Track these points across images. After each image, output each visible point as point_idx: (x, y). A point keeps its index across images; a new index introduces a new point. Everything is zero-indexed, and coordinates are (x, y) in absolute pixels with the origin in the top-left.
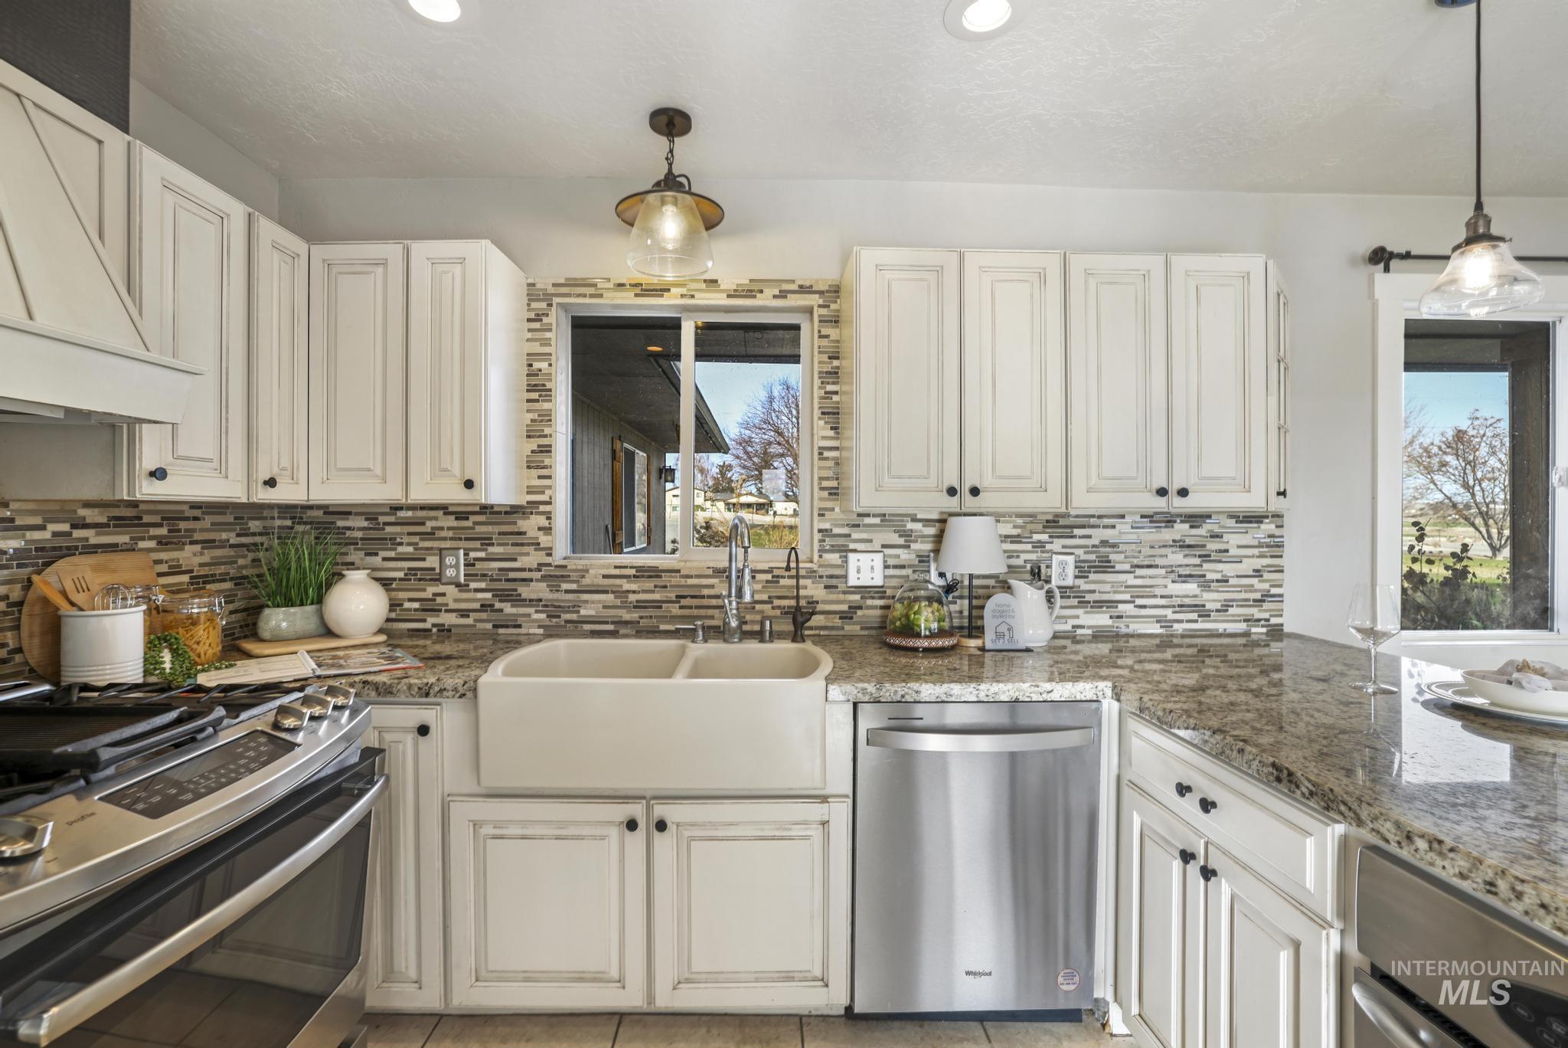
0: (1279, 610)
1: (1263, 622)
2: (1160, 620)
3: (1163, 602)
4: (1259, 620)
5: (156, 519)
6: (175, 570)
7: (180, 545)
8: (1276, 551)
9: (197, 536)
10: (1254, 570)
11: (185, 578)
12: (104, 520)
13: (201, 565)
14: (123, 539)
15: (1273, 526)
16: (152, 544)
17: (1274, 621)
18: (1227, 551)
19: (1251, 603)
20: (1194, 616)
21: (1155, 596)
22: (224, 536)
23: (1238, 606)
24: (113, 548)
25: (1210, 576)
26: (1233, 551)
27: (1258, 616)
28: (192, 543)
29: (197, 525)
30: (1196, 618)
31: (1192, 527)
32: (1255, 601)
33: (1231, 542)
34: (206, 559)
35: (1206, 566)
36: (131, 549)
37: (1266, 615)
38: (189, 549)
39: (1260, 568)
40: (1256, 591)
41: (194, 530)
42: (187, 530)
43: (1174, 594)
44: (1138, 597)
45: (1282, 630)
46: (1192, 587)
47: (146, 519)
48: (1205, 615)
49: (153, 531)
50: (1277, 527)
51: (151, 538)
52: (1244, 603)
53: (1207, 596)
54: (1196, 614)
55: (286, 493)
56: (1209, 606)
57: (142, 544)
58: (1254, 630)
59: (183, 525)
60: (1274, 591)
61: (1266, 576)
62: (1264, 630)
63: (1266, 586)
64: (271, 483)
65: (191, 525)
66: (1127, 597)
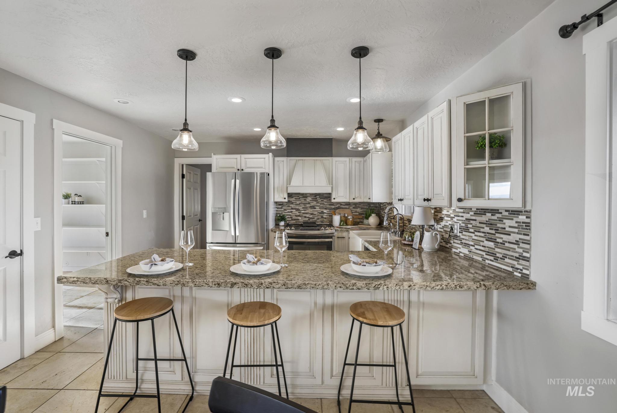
0: (528, 266)
1: (519, 270)
2: (482, 256)
3: (482, 248)
4: (518, 269)
5: (353, 204)
6: (356, 212)
7: (357, 208)
8: (526, 231)
9: (360, 207)
10: (516, 241)
11: (358, 213)
12: (344, 204)
13: (361, 212)
14: (347, 207)
15: (524, 217)
16: (352, 208)
17: (525, 271)
18: (505, 228)
19: (514, 258)
20: (492, 258)
21: (480, 245)
22: (366, 207)
23: (509, 258)
24: (346, 208)
25: (498, 240)
26: (508, 229)
27: (517, 266)
28: (359, 208)
29: (360, 205)
30: (493, 259)
31: (492, 215)
32: (516, 258)
33: (506, 224)
34: (362, 211)
35: (497, 235)
36: (349, 208)
37: (521, 267)
38: (359, 209)
39: (518, 240)
40: (516, 252)
41: (359, 206)
42: (358, 206)
43: (486, 246)
44: (477, 245)
45: (528, 278)
46: (491, 244)
47: (351, 204)
48: (496, 259)
49: (352, 206)
50: (527, 217)
51: (352, 207)
52: (511, 258)
53: (497, 250)
54: (493, 258)
55: (357, 200)
56: (498, 255)
57: (350, 208)
58: (515, 273)
59: (357, 205)
60: (525, 254)
61: (522, 245)
62: (520, 275)
63: (521, 251)
64: (354, 199)
65: (359, 205)
66: (472, 243)
